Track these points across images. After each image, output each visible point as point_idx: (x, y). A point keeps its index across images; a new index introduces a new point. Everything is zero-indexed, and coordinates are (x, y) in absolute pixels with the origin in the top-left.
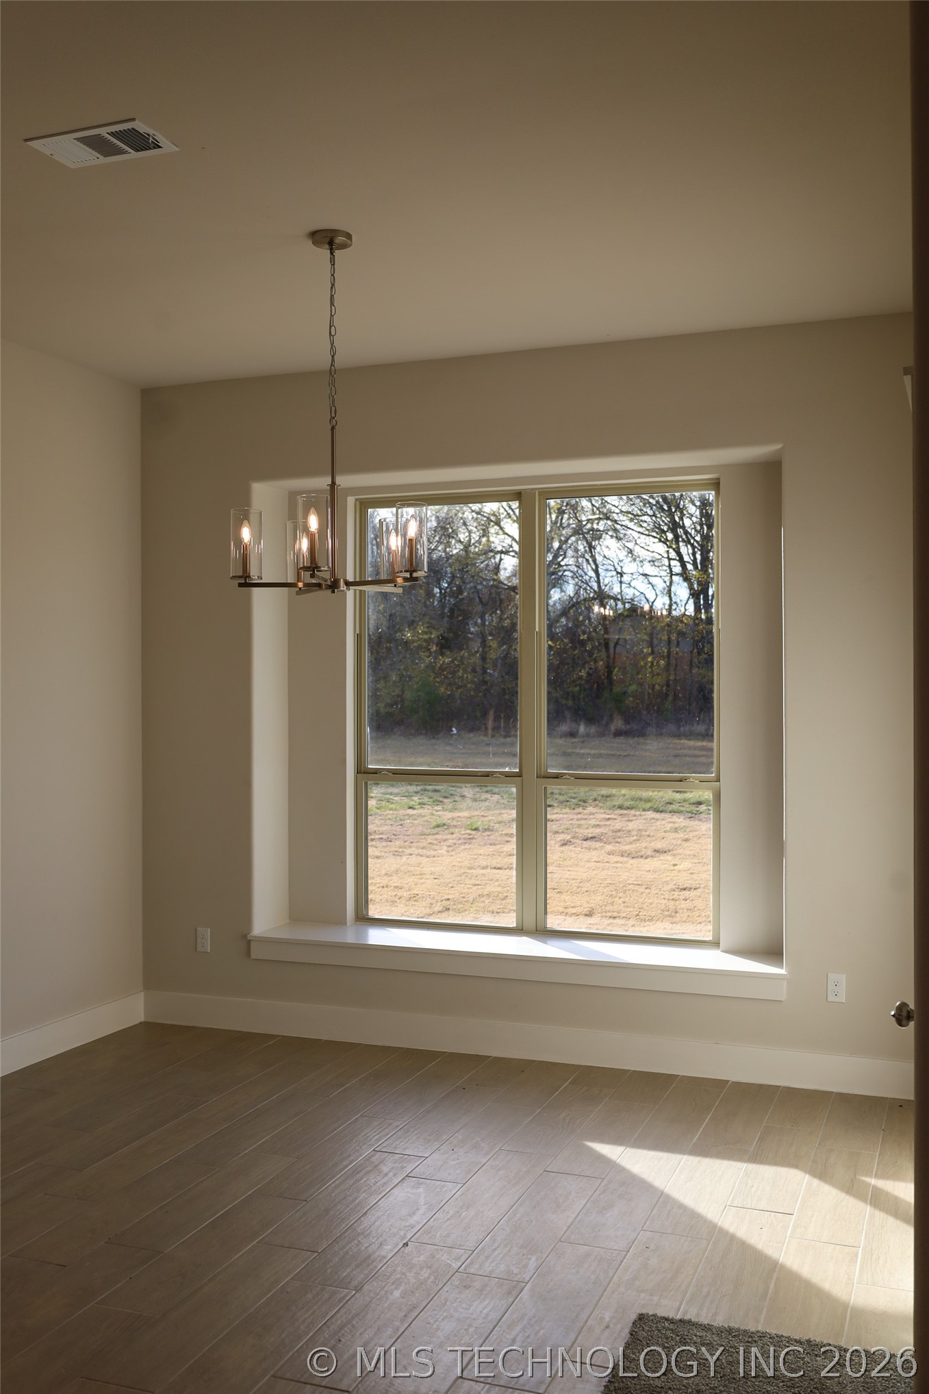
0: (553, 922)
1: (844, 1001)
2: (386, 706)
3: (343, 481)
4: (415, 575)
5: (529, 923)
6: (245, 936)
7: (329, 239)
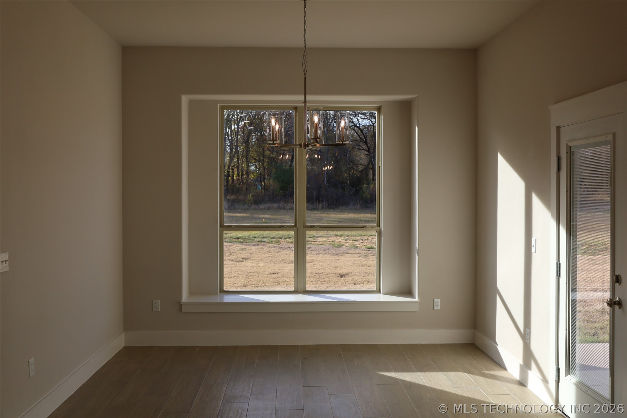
0: (309, 287)
1: (440, 309)
3: (309, 98)
4: (344, 143)
5: (300, 288)
6: (180, 302)
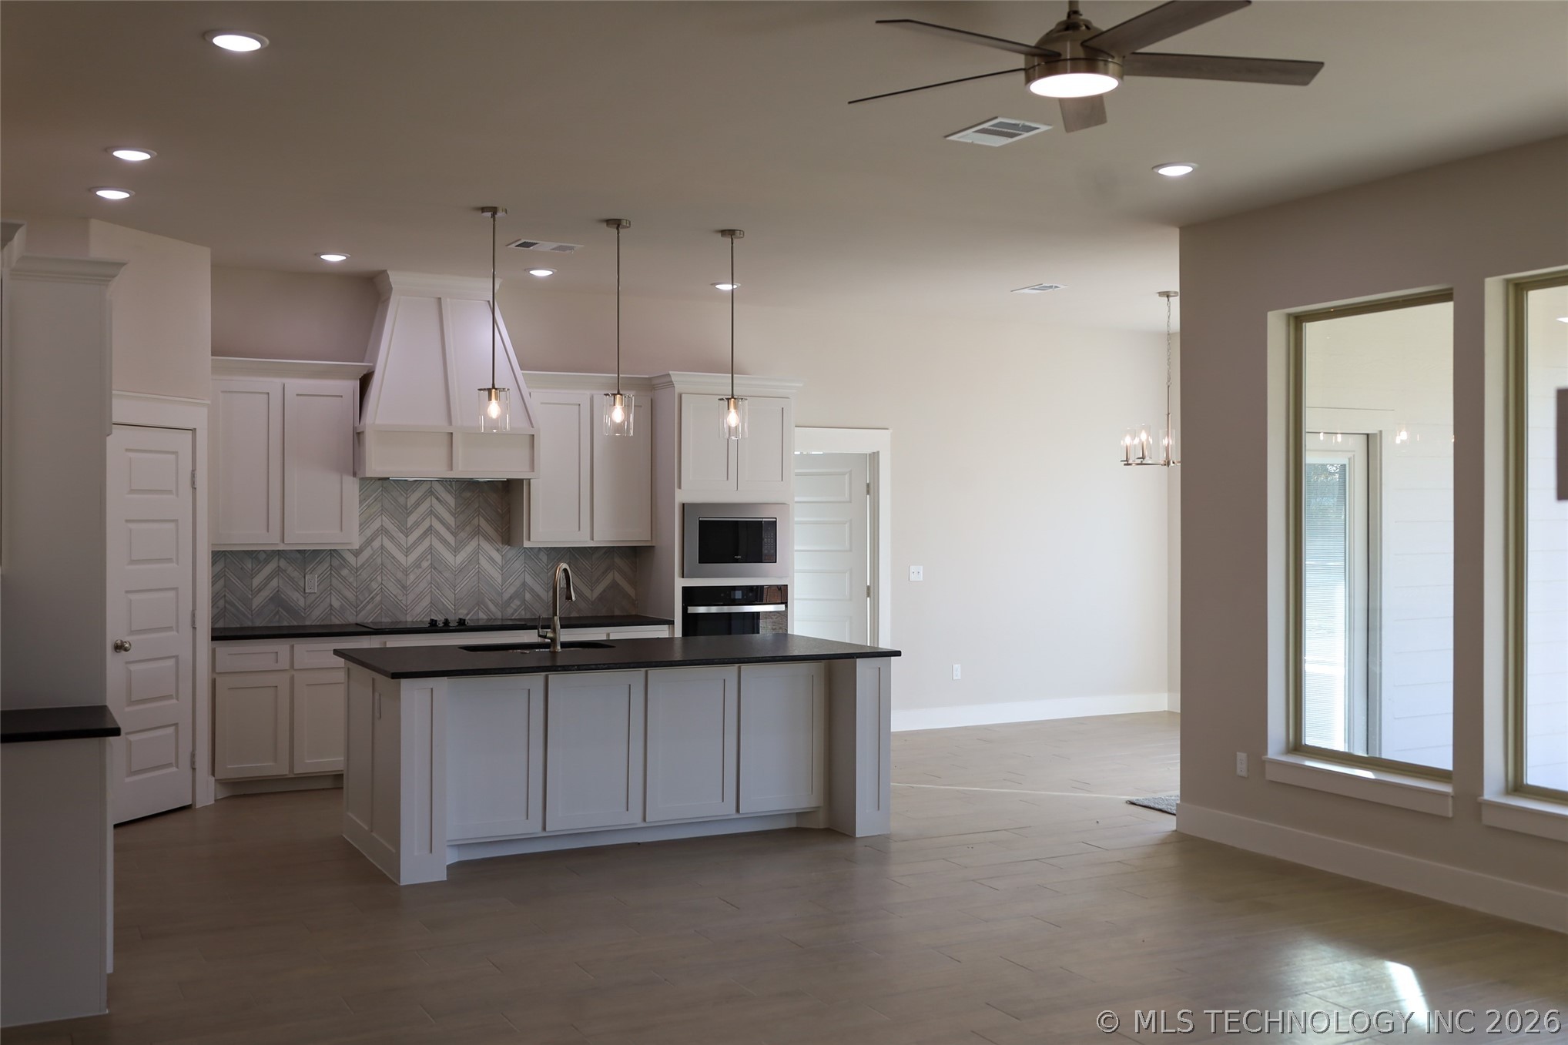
7: (1168, 295)
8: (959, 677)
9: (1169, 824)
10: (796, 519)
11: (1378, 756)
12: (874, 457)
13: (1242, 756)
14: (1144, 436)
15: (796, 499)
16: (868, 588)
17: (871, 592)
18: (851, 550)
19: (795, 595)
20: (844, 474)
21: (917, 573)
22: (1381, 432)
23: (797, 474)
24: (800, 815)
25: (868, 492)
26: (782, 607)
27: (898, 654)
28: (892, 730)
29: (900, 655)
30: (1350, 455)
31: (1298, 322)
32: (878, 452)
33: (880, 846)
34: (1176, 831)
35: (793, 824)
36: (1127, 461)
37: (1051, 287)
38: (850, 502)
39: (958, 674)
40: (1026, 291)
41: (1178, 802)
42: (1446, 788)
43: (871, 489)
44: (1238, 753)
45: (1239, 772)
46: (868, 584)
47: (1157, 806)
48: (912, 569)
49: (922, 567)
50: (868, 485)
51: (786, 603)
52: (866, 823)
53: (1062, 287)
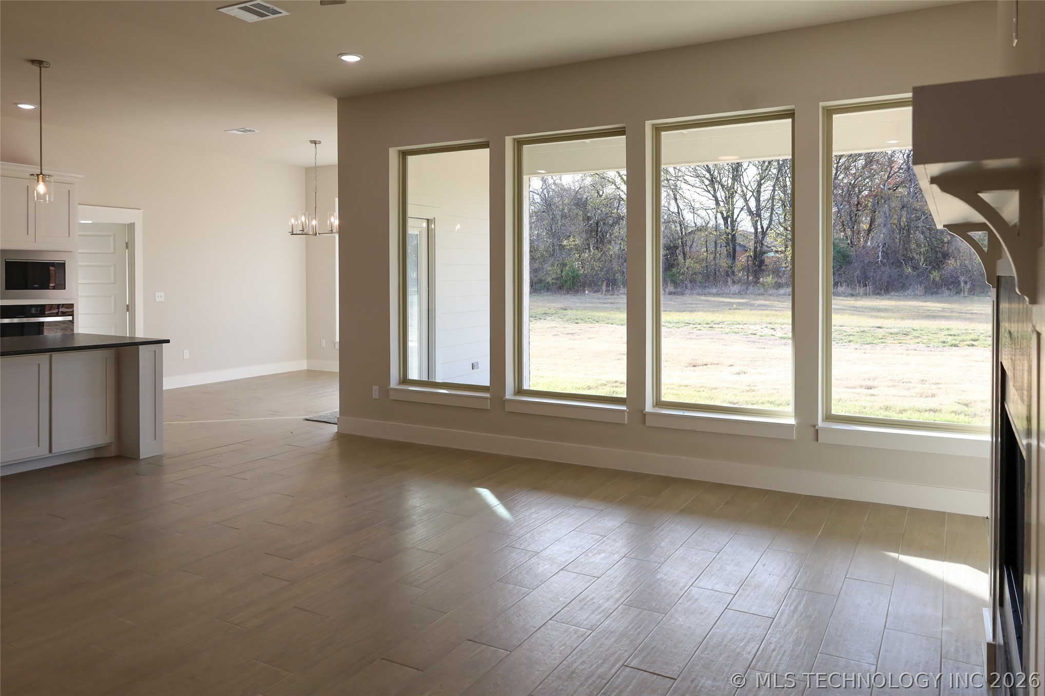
2: (553, 279)
7: (315, 142)
8: (188, 357)
9: (335, 429)
10: (79, 264)
11: (434, 381)
12: (131, 227)
13: (376, 388)
14: (303, 219)
15: (80, 251)
16: (128, 306)
17: (130, 308)
18: (115, 283)
19: (79, 310)
20: (109, 236)
21: (160, 297)
22: (435, 218)
23: (80, 235)
24: (97, 449)
25: (127, 248)
26: (70, 318)
27: (168, 341)
28: (164, 389)
29: (169, 342)
30: (420, 229)
31: (404, 155)
32: (134, 223)
33: (157, 463)
34: (337, 432)
35: (92, 456)
36: (292, 232)
37: (250, 131)
38: (114, 253)
39: (187, 356)
40: (235, 132)
41: (338, 416)
42: (487, 395)
43: (129, 245)
44: (373, 387)
45: (374, 397)
46: (128, 304)
47: (322, 420)
48: (157, 294)
49: (163, 293)
50: (127, 244)
51: (73, 315)
52: (147, 449)
53: (257, 131)
